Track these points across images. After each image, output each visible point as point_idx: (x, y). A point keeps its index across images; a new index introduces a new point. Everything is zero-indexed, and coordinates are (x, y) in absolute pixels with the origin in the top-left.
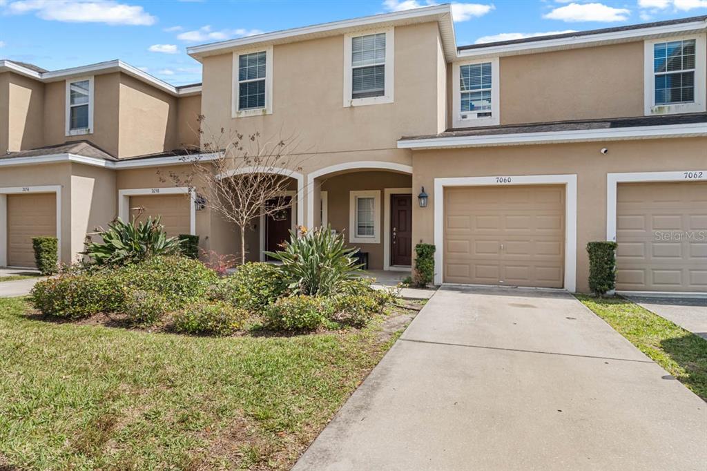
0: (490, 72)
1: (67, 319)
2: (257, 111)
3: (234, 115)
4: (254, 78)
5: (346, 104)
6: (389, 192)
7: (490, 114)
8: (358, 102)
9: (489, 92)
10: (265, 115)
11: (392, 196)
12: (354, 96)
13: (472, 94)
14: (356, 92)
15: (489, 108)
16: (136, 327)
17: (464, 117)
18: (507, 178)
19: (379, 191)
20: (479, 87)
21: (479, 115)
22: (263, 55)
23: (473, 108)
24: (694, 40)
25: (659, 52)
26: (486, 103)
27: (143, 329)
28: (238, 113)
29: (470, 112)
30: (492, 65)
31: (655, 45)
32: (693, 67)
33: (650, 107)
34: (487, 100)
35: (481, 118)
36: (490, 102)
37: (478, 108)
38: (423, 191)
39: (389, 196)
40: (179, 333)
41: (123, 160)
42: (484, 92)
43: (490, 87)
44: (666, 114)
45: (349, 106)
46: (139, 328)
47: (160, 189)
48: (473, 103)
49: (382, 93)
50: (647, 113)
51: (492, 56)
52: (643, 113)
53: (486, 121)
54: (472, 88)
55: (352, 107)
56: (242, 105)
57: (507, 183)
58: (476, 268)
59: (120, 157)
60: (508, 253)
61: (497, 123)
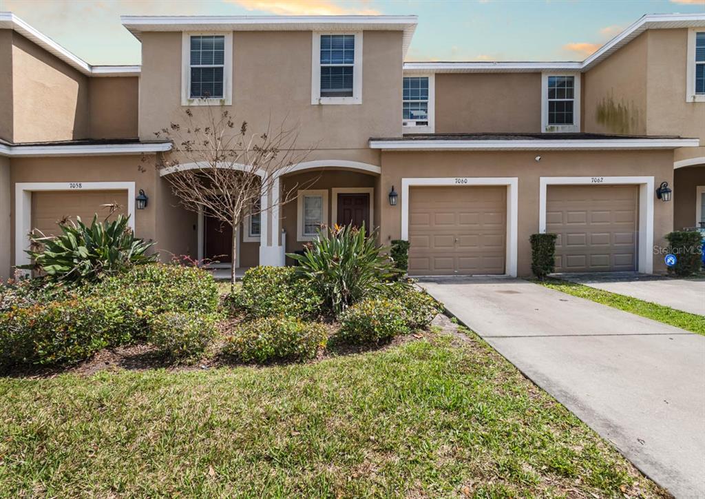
0: (427, 86)
1: (58, 367)
2: (215, 101)
3: (184, 103)
4: (197, 64)
5: (315, 102)
6: (336, 191)
7: (427, 123)
8: (326, 101)
9: (426, 103)
10: (222, 106)
11: (339, 195)
12: (323, 94)
13: (412, 103)
14: (324, 90)
15: (426, 117)
16: (180, 364)
17: (405, 124)
18: (464, 179)
19: (327, 191)
20: (418, 99)
21: (418, 123)
22: (221, 39)
23: (412, 117)
24: (573, 77)
25: (551, 84)
26: (423, 113)
27: (190, 364)
28: (189, 101)
29: (410, 120)
30: (429, 79)
31: (549, 77)
32: (573, 98)
33: (545, 126)
34: (424, 110)
35: (419, 126)
36: (426, 112)
37: (417, 117)
38: (393, 189)
39: (336, 195)
40: (247, 364)
41: (20, 145)
42: (422, 103)
43: (427, 99)
44: (556, 132)
45: (318, 103)
46: (184, 364)
47: (83, 184)
48: (412, 112)
49: (351, 94)
50: (543, 131)
51: (429, 72)
52: (541, 131)
53: (423, 130)
54: (412, 99)
55: (320, 105)
56: (195, 92)
57: (464, 184)
58: (435, 260)
59: (16, 141)
60: (460, 246)
61: (432, 131)
